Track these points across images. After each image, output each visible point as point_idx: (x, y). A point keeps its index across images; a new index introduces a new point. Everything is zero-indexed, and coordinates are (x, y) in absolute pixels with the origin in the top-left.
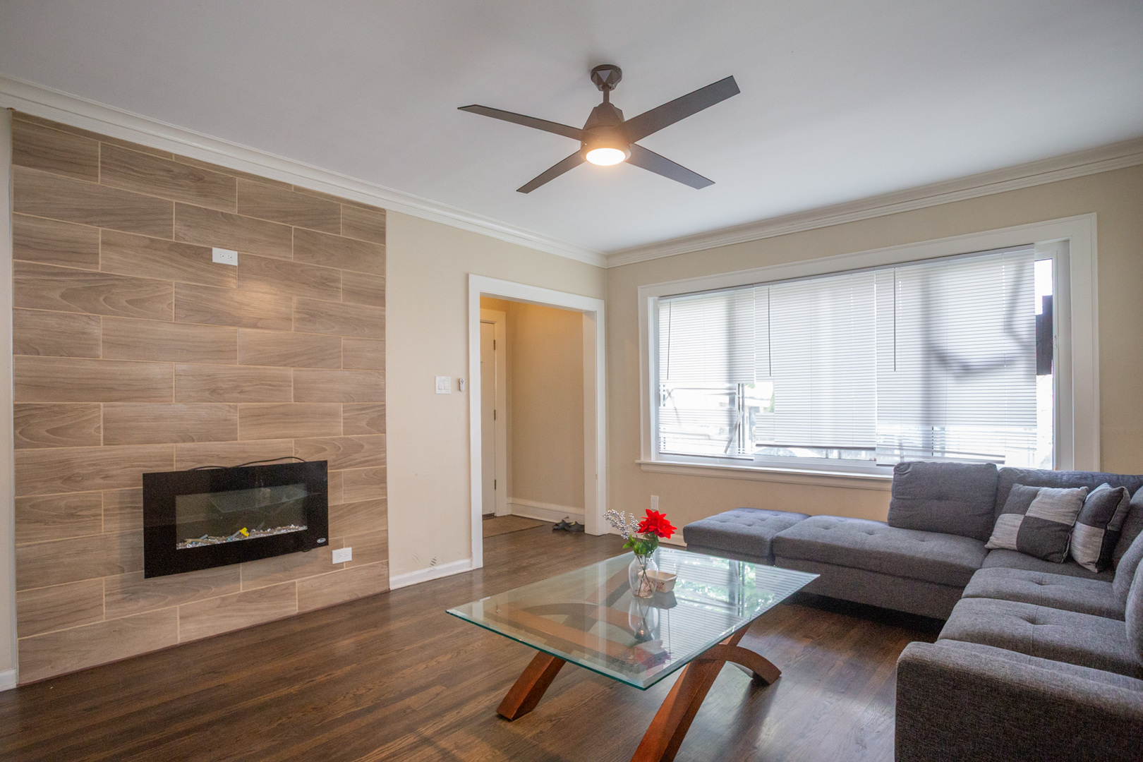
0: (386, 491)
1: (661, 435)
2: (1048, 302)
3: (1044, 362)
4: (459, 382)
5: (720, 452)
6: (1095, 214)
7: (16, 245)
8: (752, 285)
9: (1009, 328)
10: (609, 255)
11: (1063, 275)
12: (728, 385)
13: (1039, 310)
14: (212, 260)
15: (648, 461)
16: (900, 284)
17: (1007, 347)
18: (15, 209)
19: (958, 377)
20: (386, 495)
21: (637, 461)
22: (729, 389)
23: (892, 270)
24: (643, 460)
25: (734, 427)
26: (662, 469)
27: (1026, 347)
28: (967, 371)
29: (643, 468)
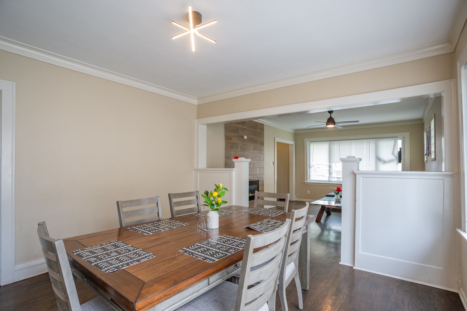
0: (264, 187)
1: (311, 176)
2: (401, 149)
3: (400, 161)
4: (273, 163)
5: (327, 180)
6: (409, 132)
7: (226, 138)
8: (336, 141)
9: (393, 154)
10: (296, 130)
11: (403, 144)
12: (329, 164)
13: (399, 150)
14: (244, 138)
15: (307, 182)
16: (370, 143)
17: (393, 157)
18: (225, 131)
19: (383, 163)
20: (264, 188)
21: (304, 182)
22: (329, 165)
23: (369, 140)
24: (305, 182)
25: (330, 173)
26: (311, 184)
27: (396, 158)
28: (385, 162)
29: (305, 184)
